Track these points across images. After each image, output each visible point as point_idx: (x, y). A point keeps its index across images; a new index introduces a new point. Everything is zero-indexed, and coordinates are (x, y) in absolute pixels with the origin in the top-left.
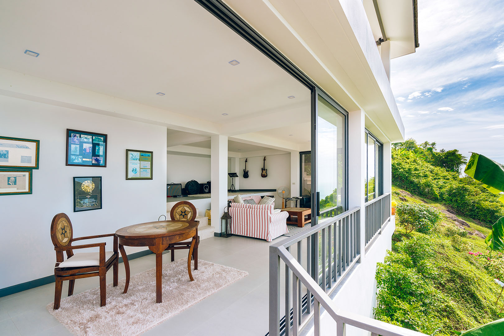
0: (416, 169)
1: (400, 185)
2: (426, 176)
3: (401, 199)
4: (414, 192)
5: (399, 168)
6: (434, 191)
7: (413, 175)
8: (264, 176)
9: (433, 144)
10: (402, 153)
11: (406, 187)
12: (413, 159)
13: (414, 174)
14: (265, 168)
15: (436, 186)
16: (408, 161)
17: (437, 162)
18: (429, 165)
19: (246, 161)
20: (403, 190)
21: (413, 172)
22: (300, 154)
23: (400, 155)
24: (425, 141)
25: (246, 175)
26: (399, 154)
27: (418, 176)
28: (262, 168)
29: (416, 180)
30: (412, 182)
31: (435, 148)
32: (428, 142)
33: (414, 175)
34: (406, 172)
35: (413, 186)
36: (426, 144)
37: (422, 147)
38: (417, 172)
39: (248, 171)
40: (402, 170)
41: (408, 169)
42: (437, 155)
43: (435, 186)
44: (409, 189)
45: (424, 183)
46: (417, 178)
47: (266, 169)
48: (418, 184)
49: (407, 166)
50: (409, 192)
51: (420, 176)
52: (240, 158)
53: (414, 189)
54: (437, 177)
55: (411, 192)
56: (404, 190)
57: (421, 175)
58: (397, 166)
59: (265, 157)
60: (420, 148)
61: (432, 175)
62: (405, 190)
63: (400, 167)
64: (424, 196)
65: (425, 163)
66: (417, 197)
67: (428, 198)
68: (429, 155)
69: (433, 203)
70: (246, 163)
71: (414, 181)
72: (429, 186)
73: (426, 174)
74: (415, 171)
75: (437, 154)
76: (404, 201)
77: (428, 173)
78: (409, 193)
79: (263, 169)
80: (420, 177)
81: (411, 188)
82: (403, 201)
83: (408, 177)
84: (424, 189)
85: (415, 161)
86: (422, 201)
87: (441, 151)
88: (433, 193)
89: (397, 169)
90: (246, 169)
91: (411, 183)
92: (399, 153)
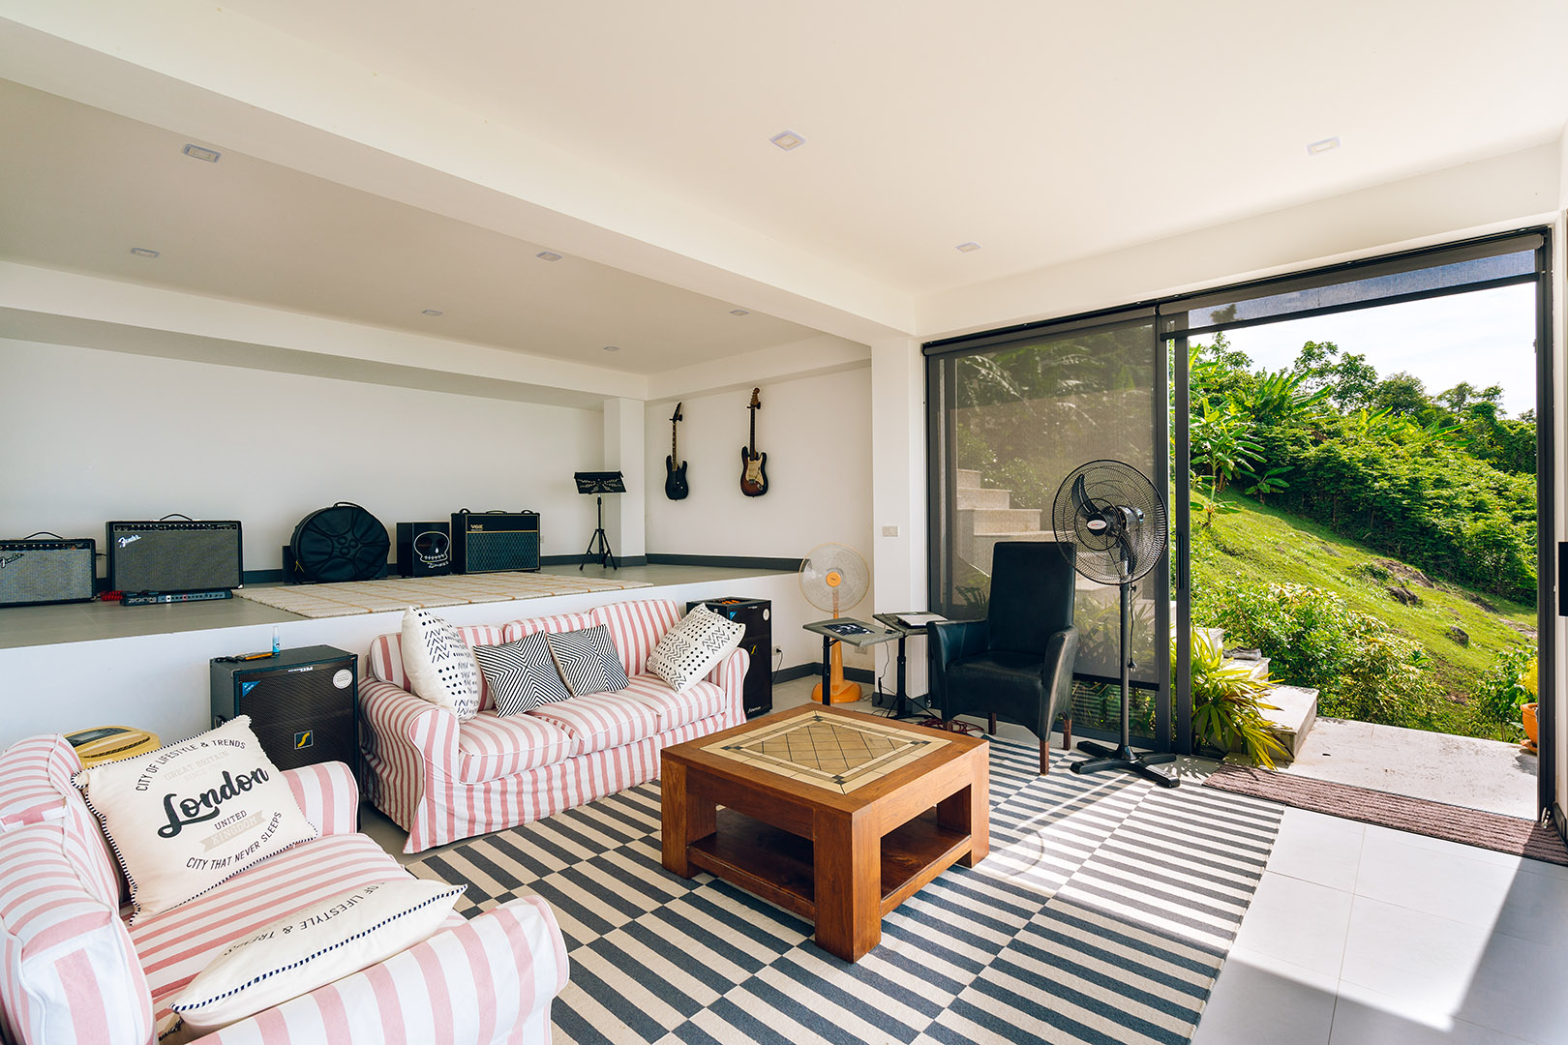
0: (1440, 483)
1: (1375, 541)
2: (1479, 507)
3: (1396, 594)
4: (1438, 566)
5: (1371, 475)
6: (1521, 564)
7: (1429, 503)
8: (754, 488)
9: (1494, 392)
10: (1372, 423)
11: (1402, 548)
12: (1419, 447)
13: (1432, 498)
14: (759, 449)
15: (1526, 546)
16: (1399, 451)
17: (1514, 455)
18: (1483, 466)
19: (677, 417)
20: (1392, 559)
21: (1431, 492)
22: (927, 358)
23: (1364, 432)
24: (1459, 383)
25: (677, 485)
26: (1363, 428)
27: (1451, 506)
28: (745, 449)
29: (1444, 523)
30: (1429, 531)
31: (1501, 407)
32: (1471, 384)
33: (1435, 504)
34: (1399, 491)
35: (1433, 545)
36: (1462, 391)
37: (1444, 404)
38: (1445, 493)
39: (685, 463)
40: (1386, 484)
41: (1409, 480)
42: (1513, 432)
43: (1524, 546)
44: (1412, 557)
45: (1477, 535)
46: (1445, 515)
47: (764, 455)
48: (1452, 538)
49: (1403, 472)
50: (1417, 566)
51: (1458, 507)
52: (647, 404)
53: (1436, 557)
54: (1527, 512)
55: (1425, 567)
56: (1395, 561)
57: (1463, 502)
58: (1363, 469)
59: (757, 391)
60: (1439, 409)
61: (1503, 502)
62: (1399, 558)
63: (1375, 473)
64: (1477, 582)
65: (1468, 459)
66: (1452, 588)
67: (1494, 592)
68: (1481, 432)
69: (1518, 612)
70: (674, 427)
71: (1434, 524)
72: (1498, 545)
73: (1478, 498)
74: (1436, 487)
75: (1511, 427)
76: (1408, 602)
77: (1487, 497)
78: (1419, 571)
79: (749, 454)
80: (1459, 511)
81: (1425, 553)
82: (1404, 603)
83: (1411, 510)
84: (1477, 556)
85: (1428, 452)
86: (1475, 605)
87: (1523, 418)
88: (1516, 572)
89: (1363, 480)
90: (674, 456)
91: (1421, 534)
92: (1363, 423)
